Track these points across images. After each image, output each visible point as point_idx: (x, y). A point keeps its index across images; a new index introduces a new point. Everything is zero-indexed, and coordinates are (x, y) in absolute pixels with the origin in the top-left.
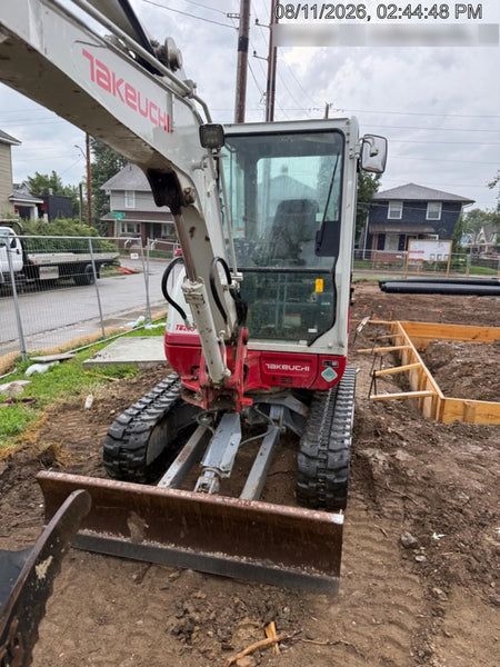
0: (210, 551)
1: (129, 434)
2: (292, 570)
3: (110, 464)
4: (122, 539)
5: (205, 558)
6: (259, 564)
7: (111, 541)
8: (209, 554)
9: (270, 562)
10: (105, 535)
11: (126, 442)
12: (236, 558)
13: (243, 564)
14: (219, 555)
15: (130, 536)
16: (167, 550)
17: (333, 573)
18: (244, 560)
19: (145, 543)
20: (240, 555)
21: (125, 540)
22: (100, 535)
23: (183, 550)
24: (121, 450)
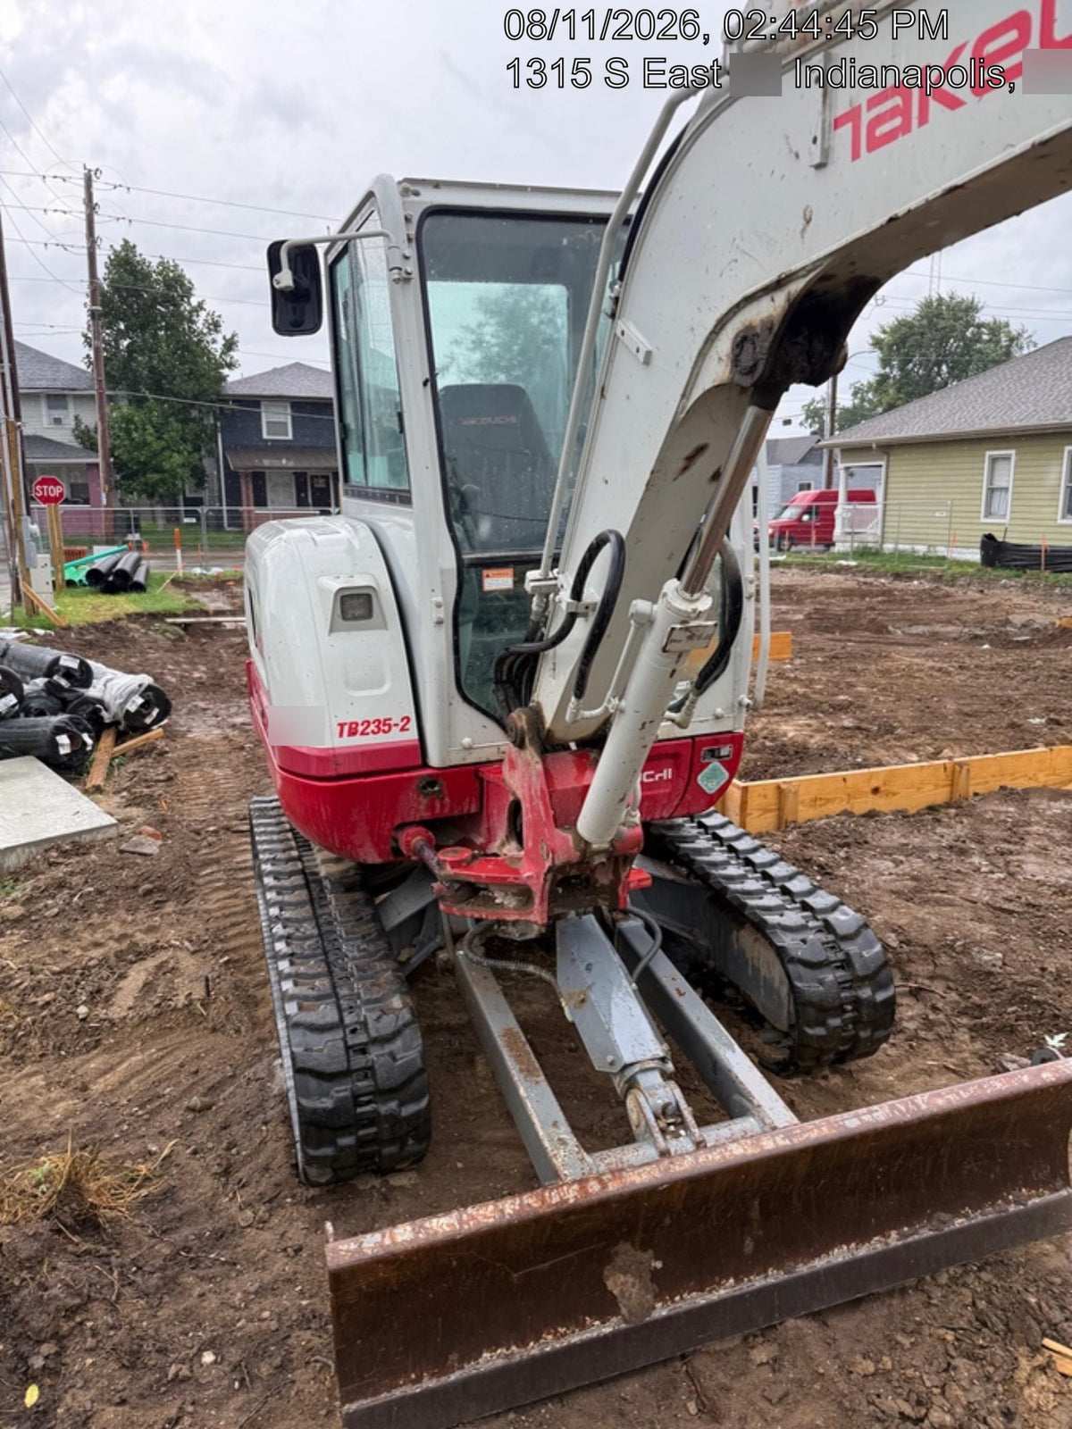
0: (818, 1255)
1: (363, 1050)
2: (987, 1214)
3: (328, 1151)
4: (599, 1329)
5: (815, 1276)
6: (926, 1233)
7: (571, 1349)
8: (820, 1263)
9: (944, 1216)
10: (550, 1343)
11: (369, 1071)
12: (876, 1245)
13: (896, 1249)
14: (840, 1255)
15: (616, 1312)
16: (723, 1303)
17: (1059, 1183)
18: (894, 1240)
19: (661, 1311)
20: (882, 1231)
21: (607, 1330)
22: (534, 1349)
23: (758, 1282)
24: (356, 1098)
